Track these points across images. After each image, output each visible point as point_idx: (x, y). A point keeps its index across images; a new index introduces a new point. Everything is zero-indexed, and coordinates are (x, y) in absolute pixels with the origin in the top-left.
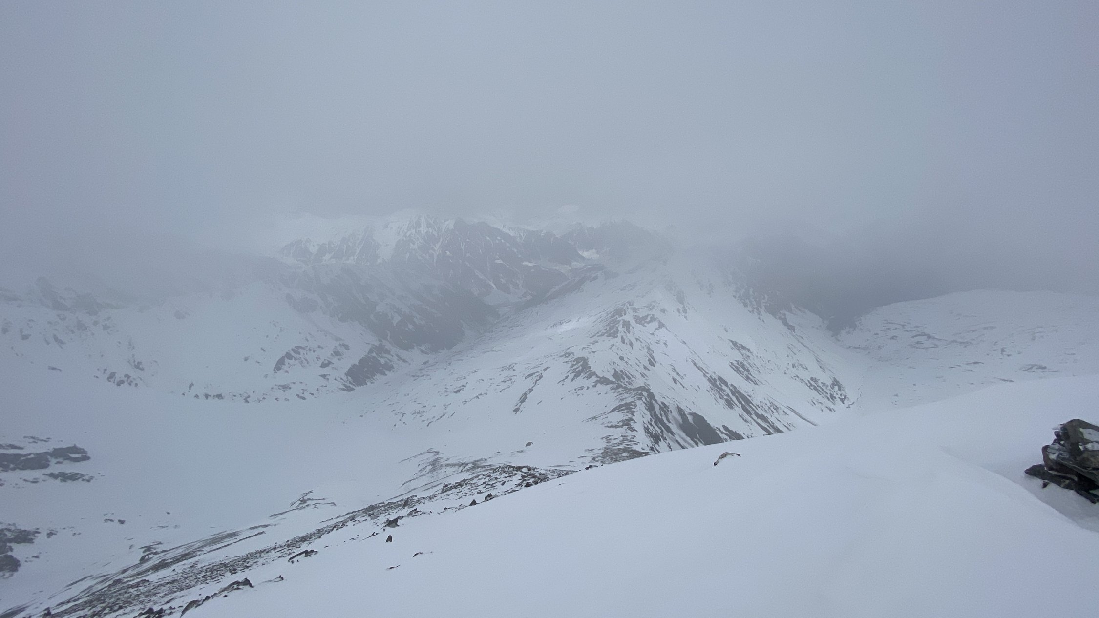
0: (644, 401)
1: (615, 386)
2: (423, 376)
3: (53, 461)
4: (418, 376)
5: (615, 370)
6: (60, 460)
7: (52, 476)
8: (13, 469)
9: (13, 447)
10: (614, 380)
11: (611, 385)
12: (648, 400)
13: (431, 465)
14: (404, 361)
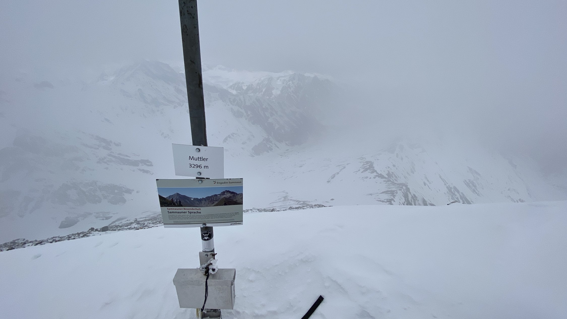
0: (403, 191)
1: (387, 180)
2: (285, 156)
3: (140, 164)
4: (283, 156)
5: (389, 171)
6: (143, 164)
7: (140, 170)
8: (127, 165)
9: (127, 156)
10: (387, 176)
11: (385, 179)
12: (405, 191)
13: (284, 198)
14: (278, 148)
